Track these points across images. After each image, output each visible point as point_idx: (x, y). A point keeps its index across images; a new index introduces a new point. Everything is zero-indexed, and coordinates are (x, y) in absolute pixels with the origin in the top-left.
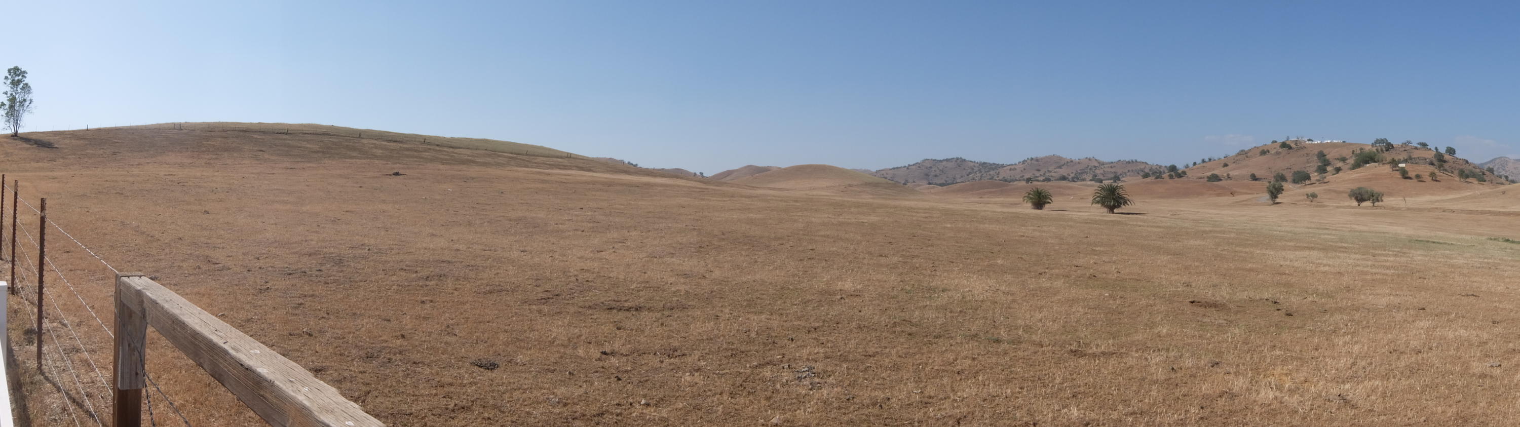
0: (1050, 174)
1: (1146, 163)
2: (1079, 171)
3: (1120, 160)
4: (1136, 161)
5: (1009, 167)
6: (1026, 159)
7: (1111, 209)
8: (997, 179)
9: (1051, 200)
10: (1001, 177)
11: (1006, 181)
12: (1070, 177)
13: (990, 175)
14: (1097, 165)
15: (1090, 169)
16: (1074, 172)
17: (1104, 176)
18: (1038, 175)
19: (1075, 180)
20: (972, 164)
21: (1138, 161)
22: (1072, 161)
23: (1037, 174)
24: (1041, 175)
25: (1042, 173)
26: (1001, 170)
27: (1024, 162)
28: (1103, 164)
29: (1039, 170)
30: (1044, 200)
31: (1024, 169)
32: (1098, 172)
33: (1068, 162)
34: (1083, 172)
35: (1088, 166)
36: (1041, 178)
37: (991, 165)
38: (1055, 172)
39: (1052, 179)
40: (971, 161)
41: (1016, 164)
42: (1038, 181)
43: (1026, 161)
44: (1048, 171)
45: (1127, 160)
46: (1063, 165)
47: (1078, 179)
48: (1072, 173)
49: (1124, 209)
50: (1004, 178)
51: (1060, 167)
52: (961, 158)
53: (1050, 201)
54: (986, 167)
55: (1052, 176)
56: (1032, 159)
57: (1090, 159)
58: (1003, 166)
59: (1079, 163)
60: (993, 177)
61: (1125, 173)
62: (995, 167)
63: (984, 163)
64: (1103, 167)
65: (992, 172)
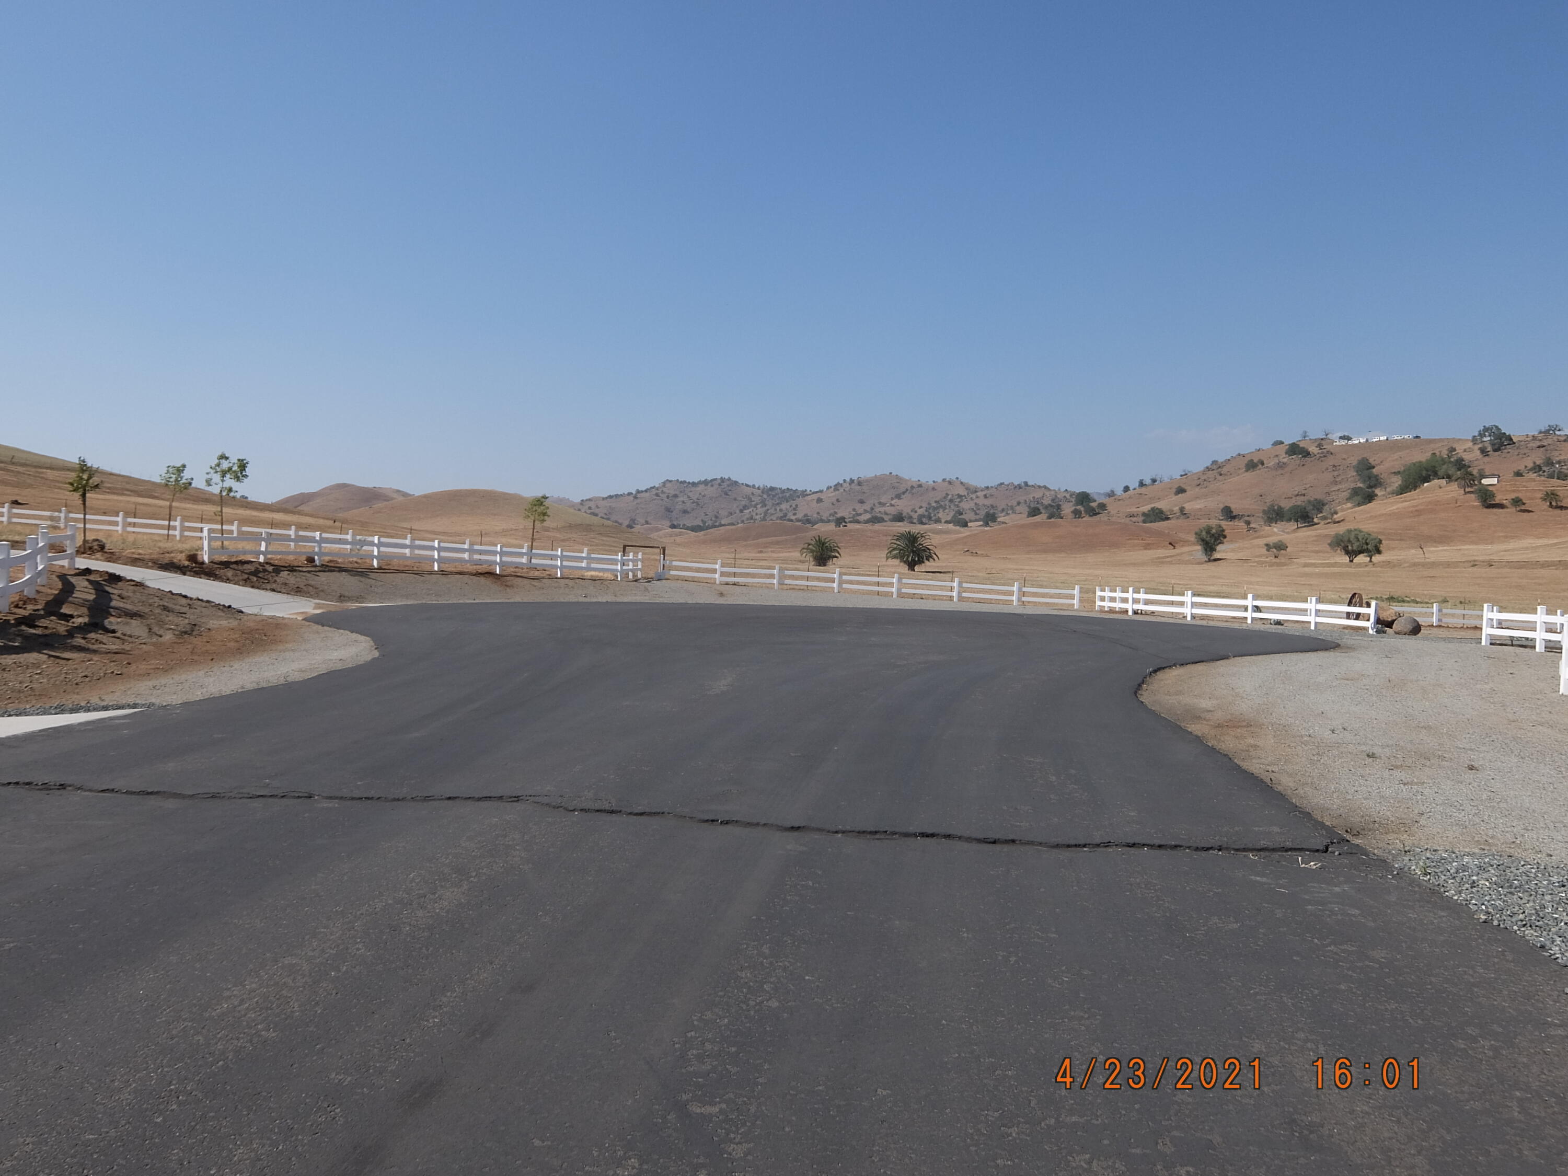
0: (882, 509)
1: (1045, 487)
2: (934, 504)
3: (1002, 484)
4: (1026, 484)
5: (815, 496)
6: (841, 482)
7: (911, 566)
8: (793, 518)
9: (838, 553)
10: (800, 515)
11: (808, 521)
12: (915, 516)
13: (781, 510)
14: (963, 492)
15: (951, 501)
16: (925, 505)
17: (976, 514)
18: (861, 511)
19: (924, 520)
20: (748, 491)
21: (1030, 483)
22: (920, 486)
23: (860, 508)
24: (866, 511)
25: (867, 506)
26: (800, 501)
27: (837, 486)
28: (976, 492)
29: (862, 502)
30: (829, 553)
31: (838, 500)
32: (965, 505)
33: (912, 487)
34: (939, 506)
35: (947, 495)
36: (867, 516)
37: (783, 491)
38: (892, 505)
39: (886, 518)
40: (747, 485)
41: (821, 491)
42: (858, 522)
43: (841, 485)
44: (880, 503)
45: (1016, 483)
46: (904, 493)
47: (930, 518)
48: (921, 507)
49: (929, 565)
50: (806, 515)
51: (898, 497)
52: (729, 479)
53: (837, 555)
54: (774, 496)
55: (886, 514)
56: (852, 481)
57: (950, 483)
58: (804, 494)
59: (934, 489)
60: (785, 515)
61: (1012, 508)
62: (791, 495)
63: (772, 489)
64: (974, 496)
65: (784, 506)
